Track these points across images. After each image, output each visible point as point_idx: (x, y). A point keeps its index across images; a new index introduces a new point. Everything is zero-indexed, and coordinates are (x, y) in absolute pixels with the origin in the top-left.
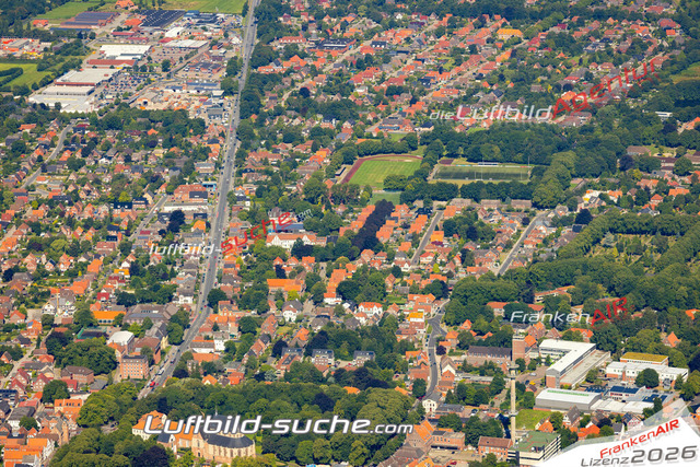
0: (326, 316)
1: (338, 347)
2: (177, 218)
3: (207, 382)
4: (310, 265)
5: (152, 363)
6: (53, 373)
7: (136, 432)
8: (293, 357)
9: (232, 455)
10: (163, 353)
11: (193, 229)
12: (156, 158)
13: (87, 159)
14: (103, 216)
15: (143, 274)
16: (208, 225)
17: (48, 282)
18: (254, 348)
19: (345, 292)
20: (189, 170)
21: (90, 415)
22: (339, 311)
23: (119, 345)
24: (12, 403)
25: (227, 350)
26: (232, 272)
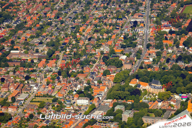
0: (180, 51)
1: (185, 60)
2: (135, 23)
3: (149, 70)
4: (174, 36)
5: (133, 64)
6: (105, 68)
7: (130, 84)
8: (172, 63)
9: (158, 91)
10: (135, 62)
11: (140, 26)
12: (128, 6)
13: (108, 6)
14: (114, 22)
15: (128, 39)
16: (144, 25)
17: (101, 41)
18: (161, 60)
19: (185, 44)
20: (137, 9)
21: (117, 79)
22: (184, 50)
23: (123, 59)
24: (94, 76)
25: (153, 61)
26: (153, 38)
